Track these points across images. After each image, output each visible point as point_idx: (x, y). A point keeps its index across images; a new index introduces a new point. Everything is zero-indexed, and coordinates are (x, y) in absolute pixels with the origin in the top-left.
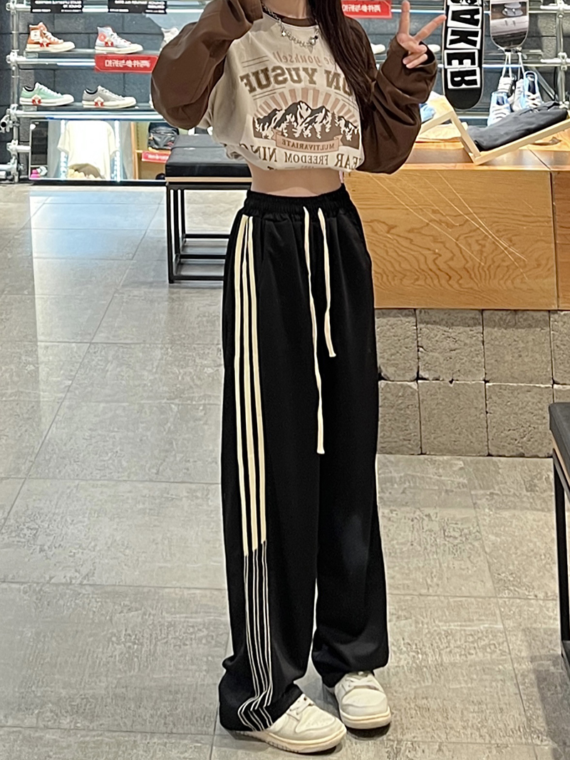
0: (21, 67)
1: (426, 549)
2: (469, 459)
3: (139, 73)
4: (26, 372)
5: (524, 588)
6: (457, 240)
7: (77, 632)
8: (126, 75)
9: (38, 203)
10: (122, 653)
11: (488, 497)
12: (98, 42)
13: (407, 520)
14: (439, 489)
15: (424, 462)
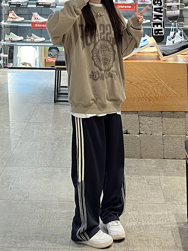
1: (142, 188)
2: (157, 160)
4: (6, 131)
5: (175, 201)
6: (153, 87)
7: (23, 215)
8: (42, 30)
9: (11, 75)
10: (38, 222)
11: (163, 172)
13: (136, 179)
14: (147, 170)
15: (142, 161)
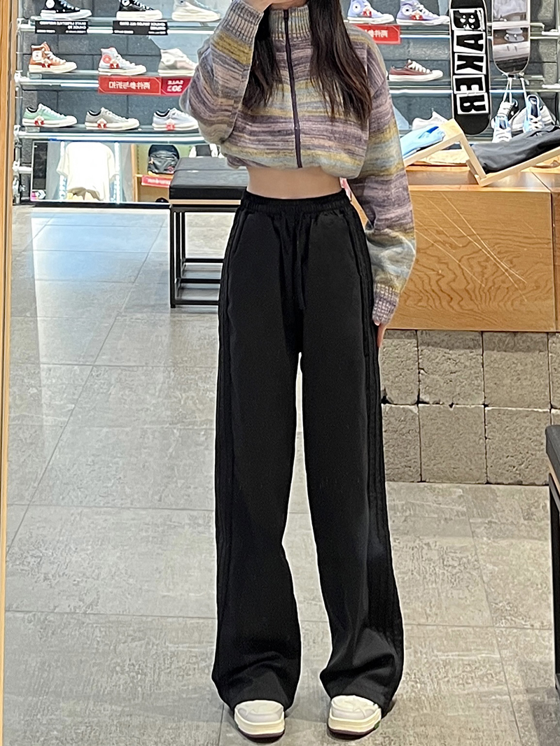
0: (24, 88)
1: (425, 578)
2: (468, 486)
3: (142, 96)
4: (29, 395)
5: (521, 618)
6: (460, 261)
7: (81, 661)
8: (129, 97)
9: (42, 225)
10: (126, 683)
11: (486, 525)
12: (102, 63)
13: (408, 549)
14: (438, 518)
15: (424, 489)
